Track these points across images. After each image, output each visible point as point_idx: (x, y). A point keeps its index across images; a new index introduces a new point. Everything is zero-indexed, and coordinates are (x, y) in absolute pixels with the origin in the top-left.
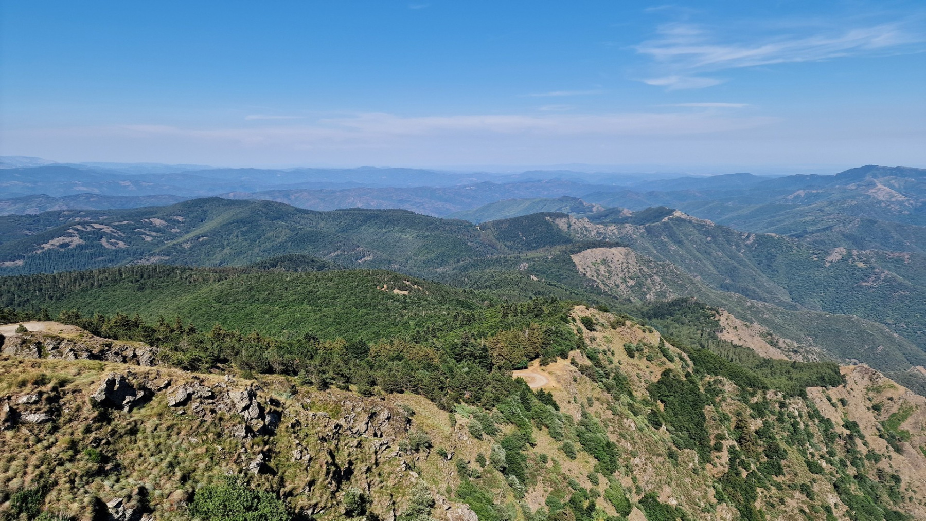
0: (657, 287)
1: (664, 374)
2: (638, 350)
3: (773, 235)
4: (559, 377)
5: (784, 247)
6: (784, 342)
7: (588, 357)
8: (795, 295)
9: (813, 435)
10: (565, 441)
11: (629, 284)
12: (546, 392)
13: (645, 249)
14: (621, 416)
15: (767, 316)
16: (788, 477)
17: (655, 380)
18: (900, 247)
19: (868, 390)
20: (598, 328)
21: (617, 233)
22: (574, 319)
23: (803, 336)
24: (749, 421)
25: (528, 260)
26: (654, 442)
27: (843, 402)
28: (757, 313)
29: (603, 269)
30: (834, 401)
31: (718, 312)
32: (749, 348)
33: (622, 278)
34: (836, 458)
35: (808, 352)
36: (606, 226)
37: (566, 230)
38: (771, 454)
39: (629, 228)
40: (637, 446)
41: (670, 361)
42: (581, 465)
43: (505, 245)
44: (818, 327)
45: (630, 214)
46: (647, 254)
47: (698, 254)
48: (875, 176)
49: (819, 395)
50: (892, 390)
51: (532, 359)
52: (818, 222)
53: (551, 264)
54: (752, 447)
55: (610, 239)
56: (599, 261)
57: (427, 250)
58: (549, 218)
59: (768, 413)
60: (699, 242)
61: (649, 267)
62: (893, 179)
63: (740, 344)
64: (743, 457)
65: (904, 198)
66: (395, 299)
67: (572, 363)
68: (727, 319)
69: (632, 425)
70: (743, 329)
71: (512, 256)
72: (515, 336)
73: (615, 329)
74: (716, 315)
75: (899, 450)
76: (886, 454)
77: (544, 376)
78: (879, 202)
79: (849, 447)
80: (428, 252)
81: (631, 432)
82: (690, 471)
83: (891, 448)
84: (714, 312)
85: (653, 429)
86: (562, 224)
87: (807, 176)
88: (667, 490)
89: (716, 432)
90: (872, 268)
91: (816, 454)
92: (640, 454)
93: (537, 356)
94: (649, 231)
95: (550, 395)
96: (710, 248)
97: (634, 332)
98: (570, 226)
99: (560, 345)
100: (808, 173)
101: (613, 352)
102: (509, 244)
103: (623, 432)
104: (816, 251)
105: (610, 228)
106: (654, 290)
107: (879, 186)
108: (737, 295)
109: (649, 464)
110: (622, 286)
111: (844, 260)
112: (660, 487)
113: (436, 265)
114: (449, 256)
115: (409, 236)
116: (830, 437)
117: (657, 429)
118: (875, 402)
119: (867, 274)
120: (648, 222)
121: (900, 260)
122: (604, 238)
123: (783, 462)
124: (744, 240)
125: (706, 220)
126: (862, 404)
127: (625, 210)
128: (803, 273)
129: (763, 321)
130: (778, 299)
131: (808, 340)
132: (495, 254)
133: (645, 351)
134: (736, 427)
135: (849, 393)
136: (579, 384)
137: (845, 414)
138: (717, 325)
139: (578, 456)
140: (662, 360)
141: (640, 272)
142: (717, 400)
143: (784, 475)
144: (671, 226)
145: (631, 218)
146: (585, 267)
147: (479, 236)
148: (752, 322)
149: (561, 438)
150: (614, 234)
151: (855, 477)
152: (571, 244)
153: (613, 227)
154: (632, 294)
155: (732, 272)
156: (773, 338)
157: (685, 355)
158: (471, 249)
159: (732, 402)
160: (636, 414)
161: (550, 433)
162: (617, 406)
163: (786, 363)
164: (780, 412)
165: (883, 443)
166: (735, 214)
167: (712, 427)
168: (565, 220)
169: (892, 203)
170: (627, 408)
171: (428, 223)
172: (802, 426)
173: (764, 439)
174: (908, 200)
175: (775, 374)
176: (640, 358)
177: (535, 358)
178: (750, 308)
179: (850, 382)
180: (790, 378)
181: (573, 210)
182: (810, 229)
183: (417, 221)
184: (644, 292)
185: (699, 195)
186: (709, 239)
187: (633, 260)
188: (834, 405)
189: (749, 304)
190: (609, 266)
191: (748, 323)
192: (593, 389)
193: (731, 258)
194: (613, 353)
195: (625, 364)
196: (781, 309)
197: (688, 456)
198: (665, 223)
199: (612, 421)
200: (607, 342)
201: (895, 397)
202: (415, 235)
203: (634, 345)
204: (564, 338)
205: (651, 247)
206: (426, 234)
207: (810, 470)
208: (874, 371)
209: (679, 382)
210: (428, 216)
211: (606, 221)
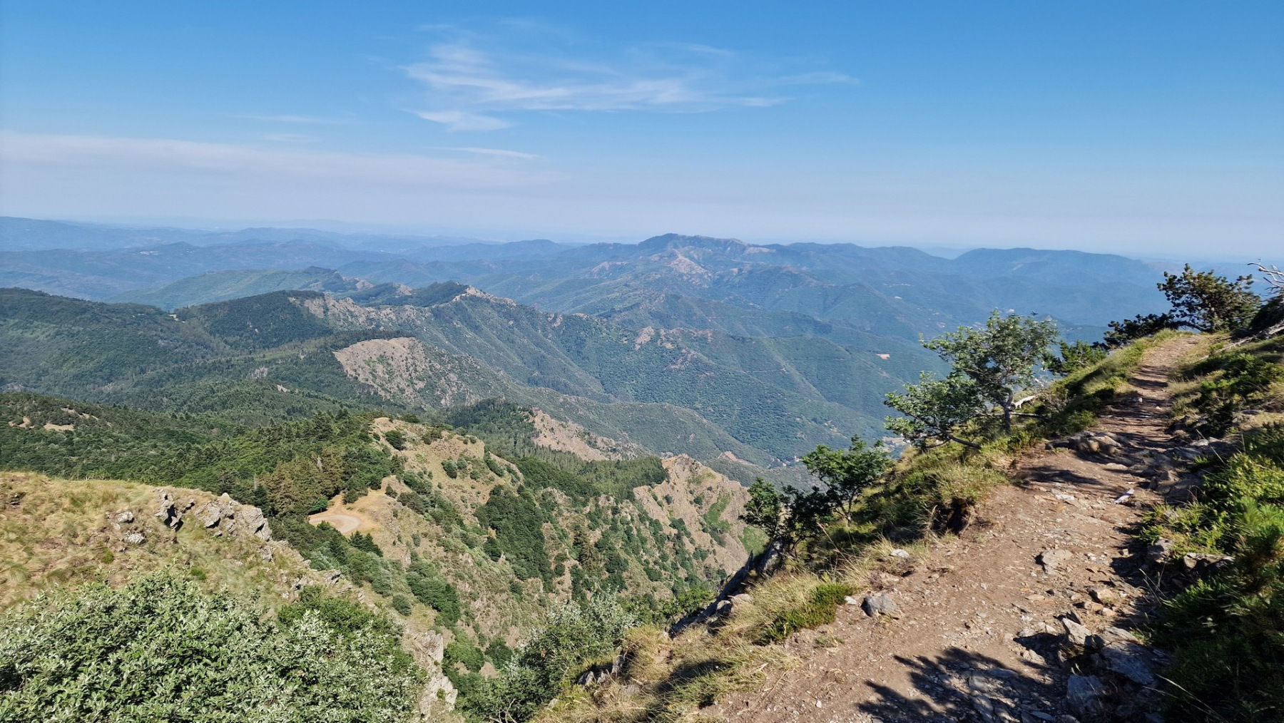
0: (453, 389)
1: (493, 493)
2: (460, 468)
3: (581, 315)
4: (375, 514)
5: (594, 329)
6: (602, 441)
7: (406, 483)
8: (608, 384)
9: (646, 540)
10: (395, 595)
11: (417, 387)
12: (364, 535)
13: (434, 339)
14: (455, 551)
15: (582, 413)
16: (630, 590)
17: (483, 502)
18: (703, 324)
19: (689, 482)
20: (407, 444)
21: (394, 318)
22: (377, 437)
23: (619, 432)
24: (588, 533)
25: (268, 363)
26: (495, 576)
27: (668, 499)
28: (571, 410)
29: (380, 369)
30: (660, 499)
31: (531, 413)
32: (569, 452)
33: (407, 380)
34: (669, 562)
35: (626, 449)
36: (379, 309)
37: (322, 316)
38: (611, 567)
39: (409, 311)
40: (477, 585)
41: (499, 475)
42: (418, 621)
43: (226, 342)
44: (632, 420)
45: (410, 292)
46: (437, 345)
47: (499, 342)
48: (676, 246)
49: (646, 495)
50: (710, 479)
51: (330, 497)
52: (625, 299)
53: (304, 367)
54: (594, 564)
55: (385, 327)
56: (374, 358)
57: (80, 357)
58: (294, 299)
59: (602, 523)
60: (500, 327)
61: (442, 363)
62: (692, 249)
63: (560, 449)
64: (586, 577)
65: (703, 271)
66: (49, 439)
67: (388, 494)
68: (542, 420)
69: (470, 561)
70: (560, 430)
71: (239, 358)
72: (304, 468)
73: (429, 444)
74: (530, 416)
75: (721, 543)
76: (711, 549)
77: (353, 516)
78: (681, 275)
79: (677, 547)
80: (80, 361)
81: (469, 569)
82: (536, 604)
83: (714, 542)
84: (527, 413)
85: (492, 561)
86: (314, 307)
87: (610, 245)
88: (515, 631)
89: (556, 553)
90: (679, 349)
91: (650, 560)
92: (481, 595)
93: (337, 492)
94: (437, 314)
95: (369, 538)
96: (513, 333)
97: (454, 445)
98: (328, 310)
99: (369, 471)
100: (611, 242)
101: (430, 473)
102: (231, 339)
103: (460, 571)
104: (625, 333)
105: (384, 312)
106: (450, 393)
107: (680, 257)
108: (549, 390)
109: (492, 605)
110: (409, 391)
111: (653, 341)
112: (506, 630)
113: (99, 380)
114: (123, 365)
115: (41, 333)
116: (660, 540)
117: (496, 561)
118: (696, 494)
119: (676, 354)
120: (434, 302)
121: (704, 339)
122: (378, 326)
123: (625, 574)
124: (550, 323)
125: (507, 299)
126: (685, 499)
127: (402, 286)
128: (614, 359)
129: (578, 419)
130: (591, 391)
131: (624, 436)
132: (209, 356)
133: (468, 468)
134: (575, 544)
135: (673, 488)
136: (401, 519)
137: (670, 512)
138: (533, 429)
139: (413, 610)
140: (489, 476)
141: (431, 370)
142: (554, 513)
143: (626, 589)
144: (464, 308)
145: (411, 297)
146: (356, 367)
147: (177, 329)
148: (566, 422)
149: (390, 592)
150: (391, 320)
151: (686, 579)
152: (332, 337)
153: (388, 311)
154: (422, 400)
155: (539, 363)
156: (591, 438)
157: (514, 467)
158: (165, 351)
159: (569, 515)
160: (471, 547)
161: (375, 588)
162: (451, 540)
163: (610, 464)
164: (613, 520)
165: (707, 536)
166: (537, 291)
167: (551, 548)
168: (318, 301)
169: (693, 276)
170: (460, 540)
171: (77, 310)
172: (635, 532)
173: (604, 552)
174: (707, 273)
175: (600, 477)
176: (463, 478)
177: (334, 495)
178: (562, 405)
179: (673, 476)
180: (617, 480)
181: (327, 286)
182: (618, 307)
183: (55, 308)
184: (438, 396)
185: (494, 267)
186: (511, 323)
187: (420, 354)
188: (660, 505)
189: (561, 400)
190: (389, 365)
191: (564, 423)
192: (418, 523)
193: (537, 345)
194: (430, 476)
195: (446, 487)
196: (595, 403)
197: (533, 586)
198: (457, 304)
199: (445, 559)
200: (421, 462)
201: (714, 486)
202: (52, 332)
203: (454, 462)
204: (373, 461)
205: (441, 336)
206: (75, 329)
207: (649, 578)
208: (693, 460)
209: (513, 499)
210: (74, 299)
211: (377, 301)
